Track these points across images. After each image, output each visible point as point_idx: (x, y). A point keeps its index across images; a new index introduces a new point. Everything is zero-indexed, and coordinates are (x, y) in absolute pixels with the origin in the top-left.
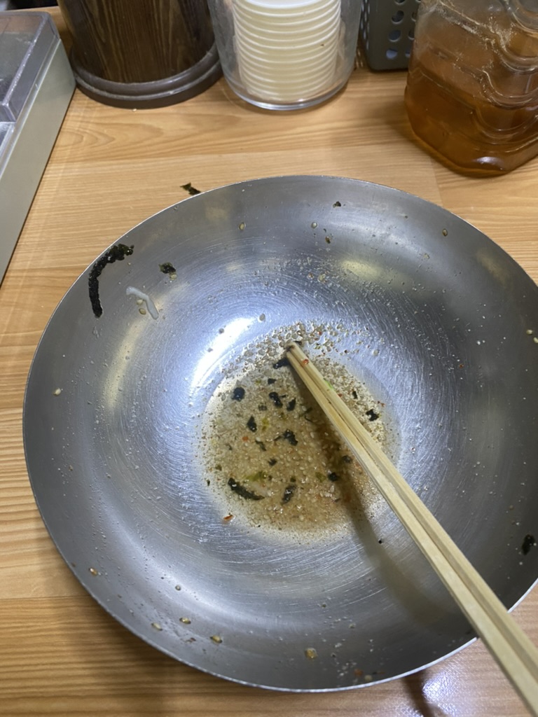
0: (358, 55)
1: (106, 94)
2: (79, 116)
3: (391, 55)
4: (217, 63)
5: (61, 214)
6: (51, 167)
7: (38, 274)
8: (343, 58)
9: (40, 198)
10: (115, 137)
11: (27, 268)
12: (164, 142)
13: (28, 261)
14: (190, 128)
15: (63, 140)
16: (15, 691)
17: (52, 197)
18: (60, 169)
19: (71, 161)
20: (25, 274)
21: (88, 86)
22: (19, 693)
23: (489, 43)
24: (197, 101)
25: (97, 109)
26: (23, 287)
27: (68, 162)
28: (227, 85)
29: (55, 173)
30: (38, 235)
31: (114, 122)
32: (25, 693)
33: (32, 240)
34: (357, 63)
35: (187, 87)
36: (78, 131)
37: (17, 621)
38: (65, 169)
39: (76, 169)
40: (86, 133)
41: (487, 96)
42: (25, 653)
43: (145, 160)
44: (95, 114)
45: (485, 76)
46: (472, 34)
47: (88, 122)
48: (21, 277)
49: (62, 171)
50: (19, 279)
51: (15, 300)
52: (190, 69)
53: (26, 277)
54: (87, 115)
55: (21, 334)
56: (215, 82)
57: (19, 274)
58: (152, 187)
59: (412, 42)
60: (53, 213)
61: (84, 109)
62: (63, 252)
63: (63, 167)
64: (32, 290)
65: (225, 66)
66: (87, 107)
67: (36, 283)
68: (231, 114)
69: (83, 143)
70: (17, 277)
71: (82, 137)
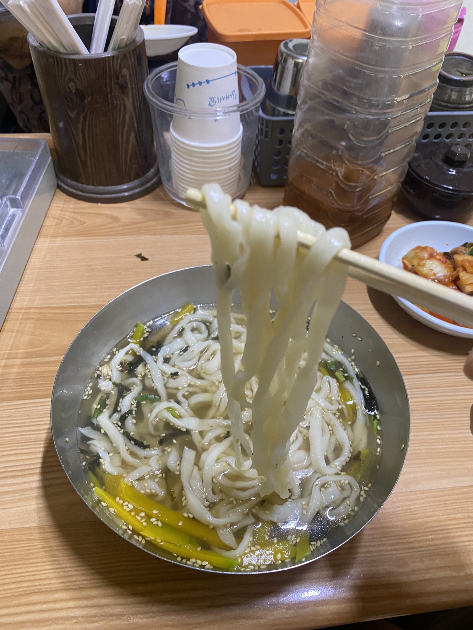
0: (252, 176)
1: (80, 193)
2: (59, 207)
3: (274, 177)
4: (158, 176)
5: (49, 271)
6: (40, 240)
7: (33, 311)
8: (242, 177)
9: (33, 260)
10: (85, 221)
11: (24, 306)
12: (121, 226)
13: (24, 302)
14: (139, 217)
15: (48, 222)
16: (25, 589)
17: (42, 260)
18: (47, 241)
19: (54, 236)
20: (23, 311)
21: (66, 187)
22: (29, 590)
23: (332, 174)
24: (143, 201)
25: (72, 202)
26: (22, 319)
27: (52, 237)
28: (164, 190)
29: (43, 244)
30: (32, 285)
31: (85, 211)
32: (33, 590)
33: (27, 288)
34: (252, 181)
35: (137, 191)
36: (59, 216)
37: (26, 542)
38: (50, 241)
39: (58, 242)
40: (64, 218)
41: (333, 204)
42: (31, 563)
43: (108, 237)
44: (71, 206)
45: (331, 193)
46: (322, 169)
47: (66, 211)
48: (20, 313)
49: (48, 242)
50: (19, 314)
51: (16, 328)
52: (139, 180)
53: (24, 313)
54: (65, 206)
55: (21, 351)
56: (156, 188)
57: (19, 311)
58: (115, 255)
59: (287, 170)
60: (42, 271)
61: (63, 202)
62: (51, 297)
63: (49, 240)
64: (28, 321)
65: (164, 179)
66: (65, 201)
67: (31, 317)
68: (168, 210)
69: (63, 225)
70: (17, 313)
71: (62, 221)
